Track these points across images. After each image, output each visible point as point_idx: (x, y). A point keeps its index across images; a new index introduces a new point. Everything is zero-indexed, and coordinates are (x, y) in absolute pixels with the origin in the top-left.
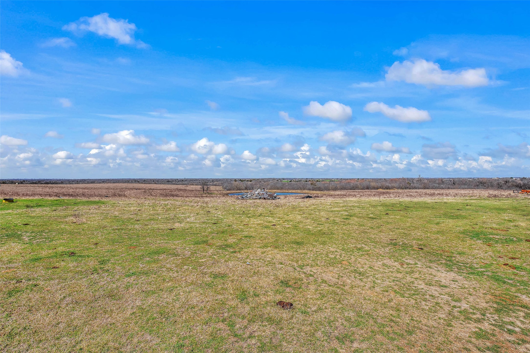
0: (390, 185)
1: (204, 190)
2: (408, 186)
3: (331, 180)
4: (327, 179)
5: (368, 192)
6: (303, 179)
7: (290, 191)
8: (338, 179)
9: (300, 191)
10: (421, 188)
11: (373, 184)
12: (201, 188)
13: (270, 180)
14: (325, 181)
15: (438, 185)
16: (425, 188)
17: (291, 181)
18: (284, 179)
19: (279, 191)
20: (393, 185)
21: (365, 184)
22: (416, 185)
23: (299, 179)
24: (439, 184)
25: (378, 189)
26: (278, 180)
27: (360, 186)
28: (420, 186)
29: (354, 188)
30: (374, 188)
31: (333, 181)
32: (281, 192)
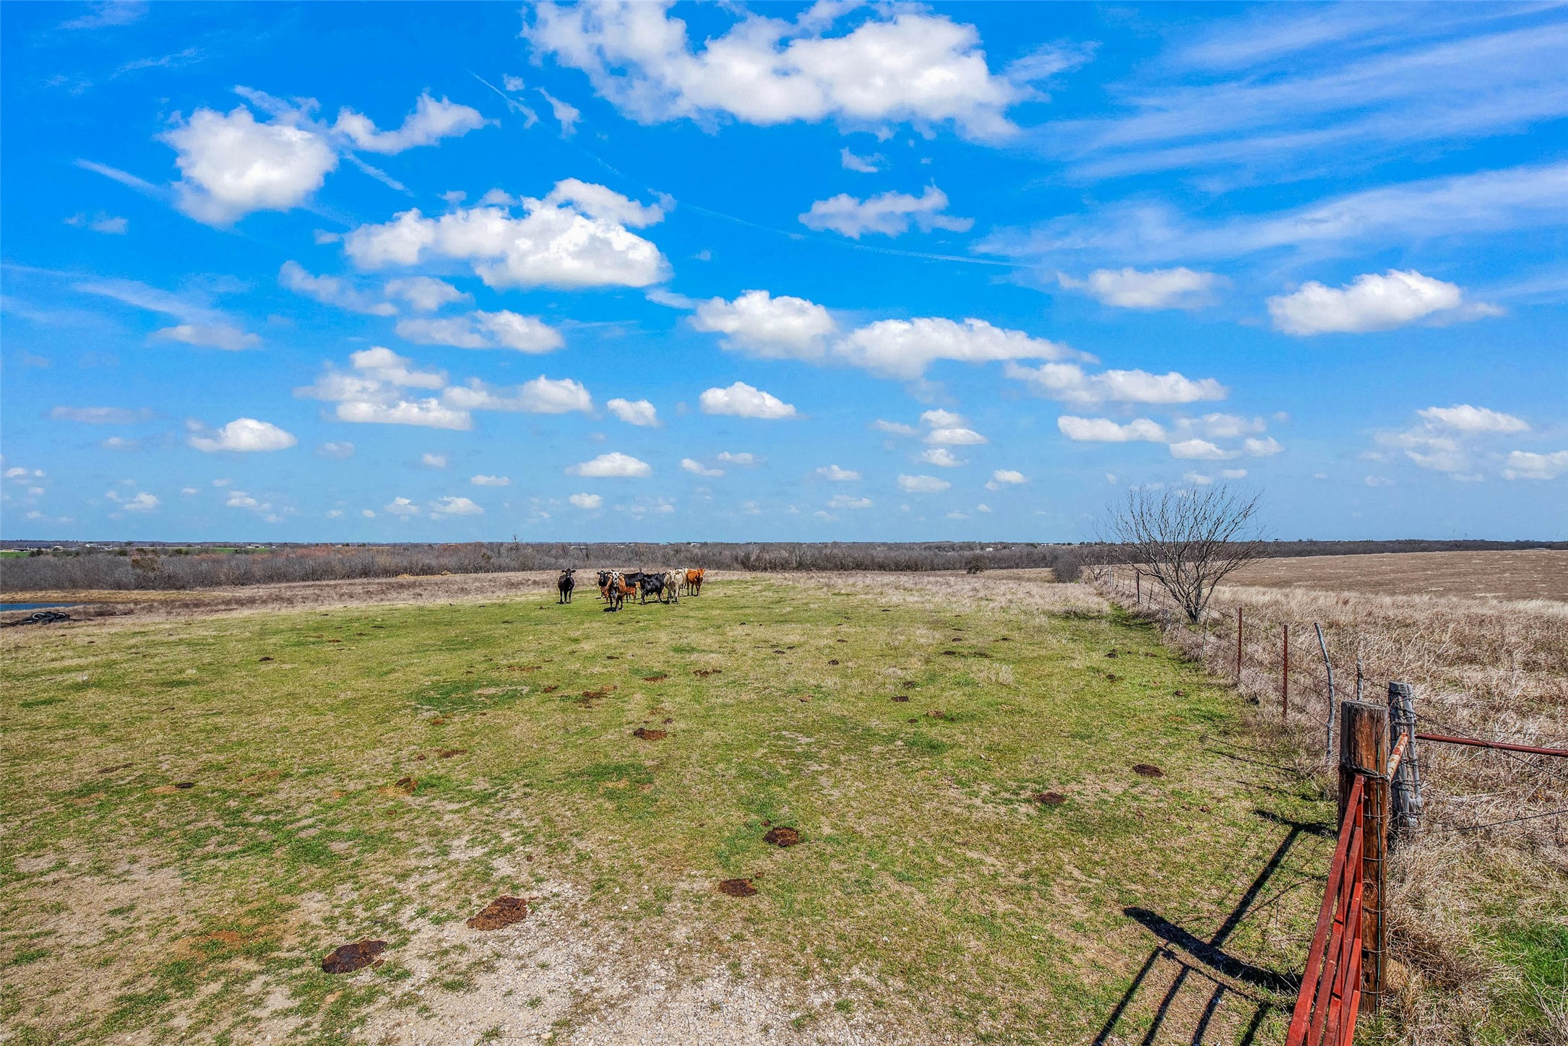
0: (434, 563)
2: (483, 564)
3: (239, 550)
4: (225, 545)
5: (359, 584)
6: (107, 544)
8: (271, 544)
10: (514, 570)
11: (383, 561)
14: (213, 551)
15: (553, 561)
16: (524, 568)
17: (39, 553)
20: (445, 561)
21: (358, 561)
22: (504, 561)
23: (85, 543)
24: (556, 558)
25: (396, 573)
27: (338, 568)
28: (513, 564)
29: (313, 575)
30: (387, 572)
31: (247, 552)
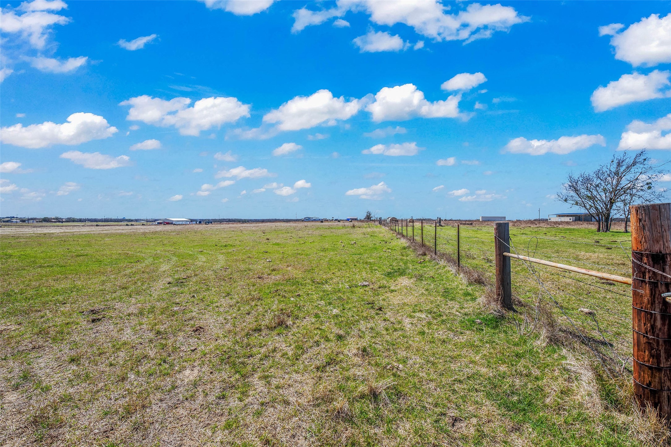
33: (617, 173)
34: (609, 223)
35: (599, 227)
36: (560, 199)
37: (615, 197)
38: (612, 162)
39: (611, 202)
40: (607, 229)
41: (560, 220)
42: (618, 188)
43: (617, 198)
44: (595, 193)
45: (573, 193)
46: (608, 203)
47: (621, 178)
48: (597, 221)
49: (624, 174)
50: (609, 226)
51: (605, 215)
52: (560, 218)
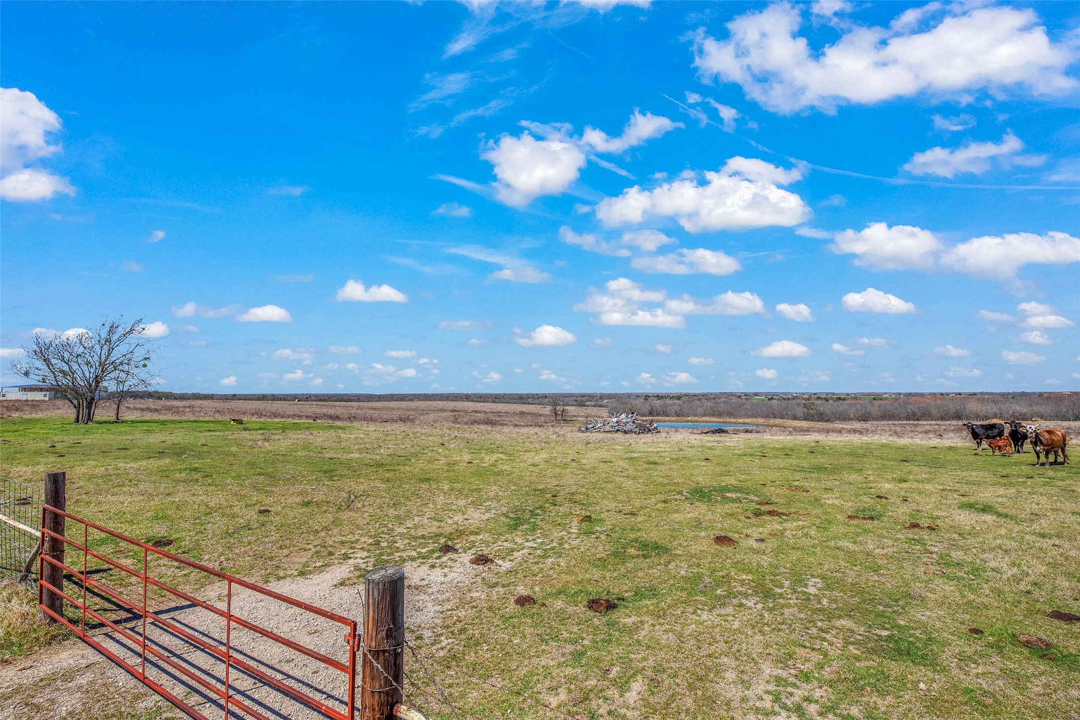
0: (1026, 410)
1: (556, 415)
3: (877, 397)
6: (806, 394)
7: (741, 420)
9: (764, 421)
12: (551, 411)
13: (720, 396)
18: (756, 394)
19: (716, 420)
20: (1038, 408)
21: (951, 406)
25: (986, 418)
26: (740, 397)
30: (977, 417)
32: (720, 422)
33: (108, 341)
34: (92, 412)
35: (78, 417)
36: (16, 371)
37: (103, 375)
38: (103, 325)
39: (96, 381)
40: (90, 419)
41: (24, 398)
42: (107, 362)
43: (106, 376)
44: (75, 367)
45: (39, 364)
46: (93, 382)
47: (113, 349)
48: (75, 407)
49: (117, 343)
50: (92, 415)
51: (86, 399)
52: (26, 393)
